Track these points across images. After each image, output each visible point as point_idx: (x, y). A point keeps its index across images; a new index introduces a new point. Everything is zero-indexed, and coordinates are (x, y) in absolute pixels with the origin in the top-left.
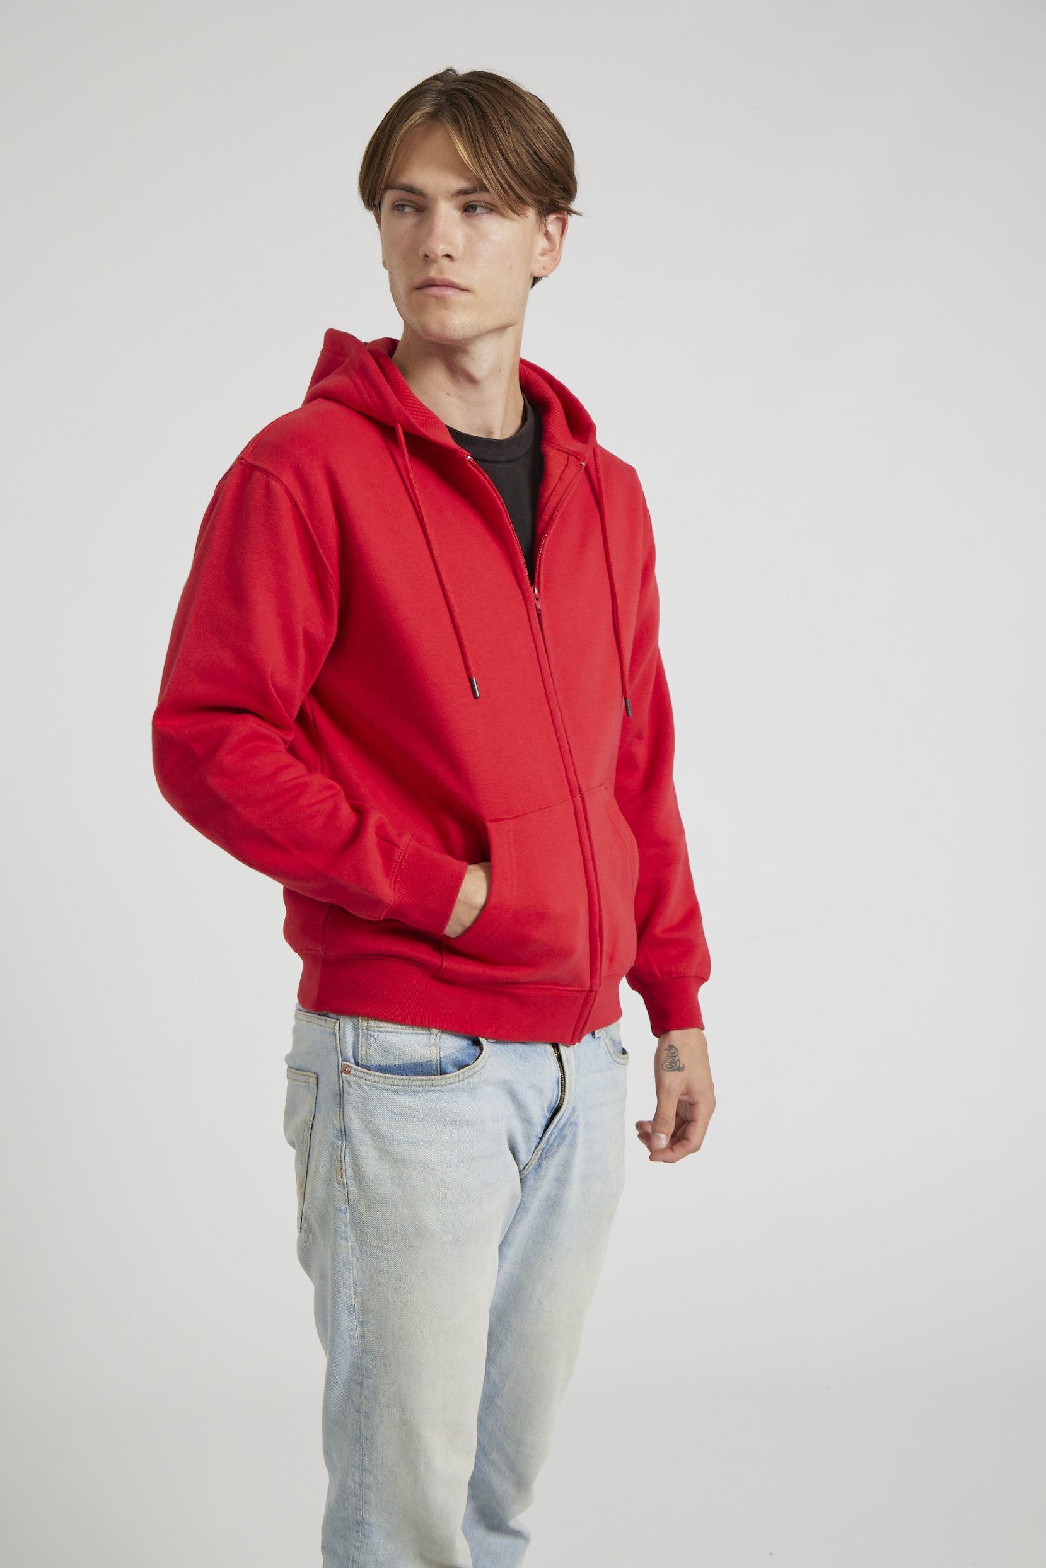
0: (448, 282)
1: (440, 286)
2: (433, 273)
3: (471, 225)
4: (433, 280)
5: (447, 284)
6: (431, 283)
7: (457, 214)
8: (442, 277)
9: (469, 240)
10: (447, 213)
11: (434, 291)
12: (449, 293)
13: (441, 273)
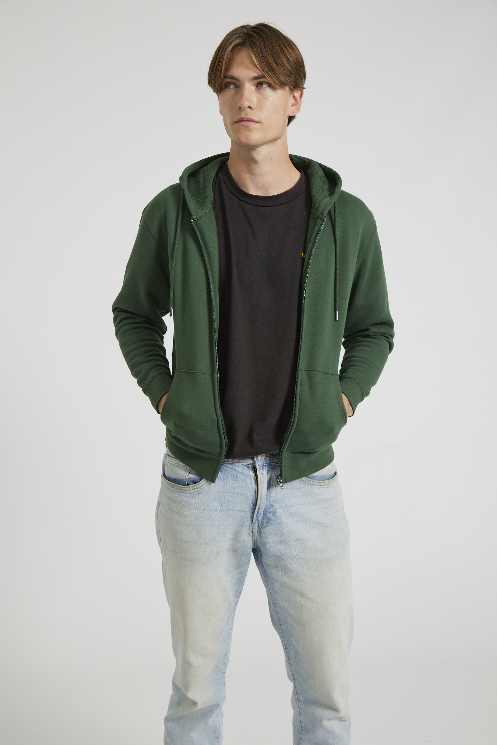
0: (249, 119)
1: (246, 121)
2: (243, 115)
3: (260, 93)
4: (243, 118)
5: (249, 120)
6: (242, 120)
7: (253, 88)
8: (247, 117)
9: (259, 100)
10: (249, 88)
11: (244, 123)
12: (251, 124)
13: (247, 115)
